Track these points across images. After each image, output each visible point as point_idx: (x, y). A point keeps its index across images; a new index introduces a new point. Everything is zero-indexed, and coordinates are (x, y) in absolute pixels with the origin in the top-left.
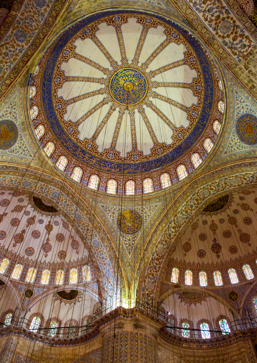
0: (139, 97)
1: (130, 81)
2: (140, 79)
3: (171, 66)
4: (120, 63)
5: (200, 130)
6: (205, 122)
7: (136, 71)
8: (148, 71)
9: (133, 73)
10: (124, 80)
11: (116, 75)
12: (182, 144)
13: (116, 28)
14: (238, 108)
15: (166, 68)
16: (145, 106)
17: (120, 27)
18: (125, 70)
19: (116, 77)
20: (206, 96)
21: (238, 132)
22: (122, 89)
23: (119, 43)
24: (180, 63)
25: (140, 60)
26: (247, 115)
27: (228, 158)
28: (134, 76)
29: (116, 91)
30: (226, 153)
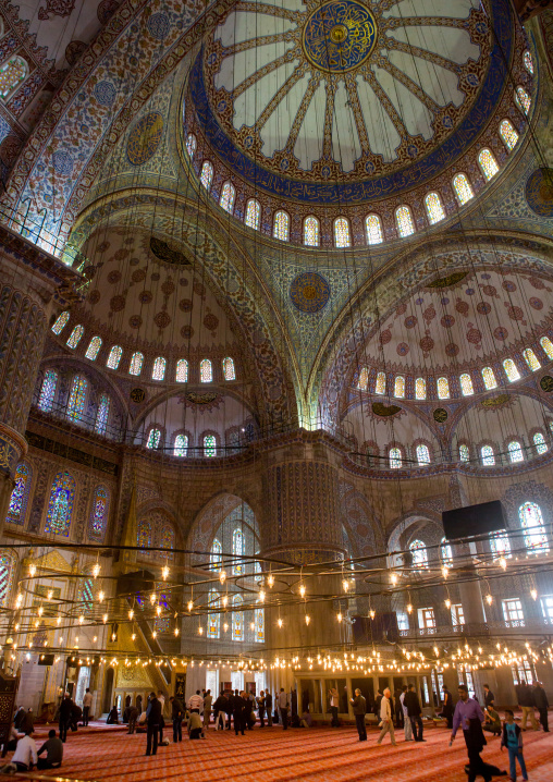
0: (315, 51)
1: (348, 40)
2: (348, 60)
3: (360, 123)
4: (389, 33)
5: (264, 183)
6: (278, 190)
7: (363, 57)
8: (359, 78)
9: (362, 50)
10: (354, 29)
11: (370, 19)
12: (237, 151)
13: (457, 65)
14: (335, 274)
15: (358, 115)
16: (296, 62)
17: (455, 71)
18: (372, 37)
19: (365, 16)
20: (316, 187)
21: (302, 276)
22: (338, 21)
23: (427, 52)
24: (365, 143)
25: (382, 71)
26: (328, 287)
27: (263, 269)
28: (356, 49)
29: (338, 10)
30: (270, 263)
